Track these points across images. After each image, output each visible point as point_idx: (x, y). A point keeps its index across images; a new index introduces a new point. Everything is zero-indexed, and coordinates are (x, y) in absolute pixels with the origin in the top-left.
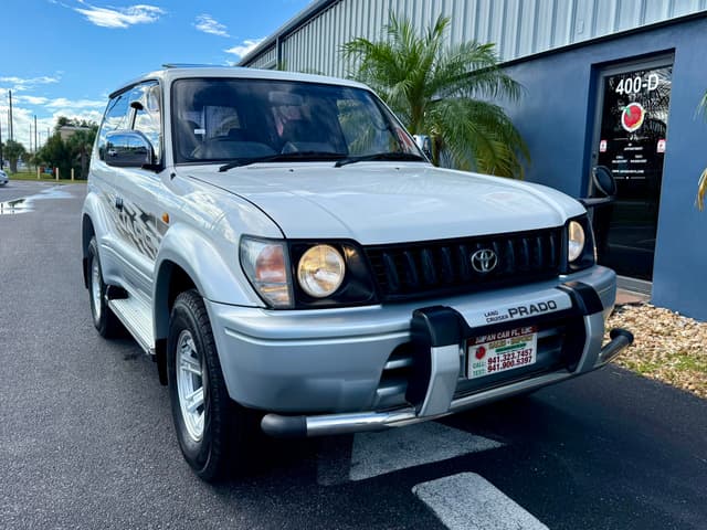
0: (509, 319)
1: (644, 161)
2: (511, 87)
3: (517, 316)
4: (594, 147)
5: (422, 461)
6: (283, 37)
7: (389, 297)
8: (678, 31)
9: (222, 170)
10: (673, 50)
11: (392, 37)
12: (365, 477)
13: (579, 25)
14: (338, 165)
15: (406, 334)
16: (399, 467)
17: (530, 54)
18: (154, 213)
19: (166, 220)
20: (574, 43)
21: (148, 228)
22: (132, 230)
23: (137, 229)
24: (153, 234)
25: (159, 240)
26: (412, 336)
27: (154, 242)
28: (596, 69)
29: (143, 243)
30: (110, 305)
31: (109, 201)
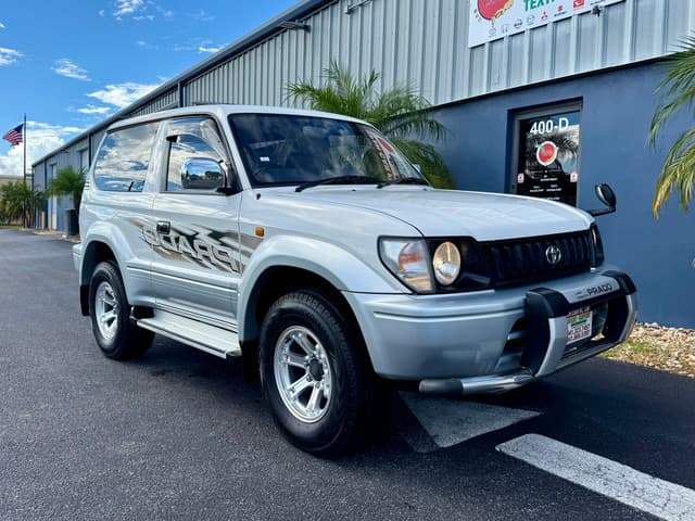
0: (589, 297)
1: (559, 190)
2: (437, 128)
3: (593, 295)
4: (513, 179)
5: (488, 430)
6: (185, 82)
7: (499, 284)
8: (585, 83)
9: (298, 190)
10: (581, 98)
11: (334, 83)
12: (450, 444)
13: (495, 77)
14: (379, 187)
15: (521, 311)
16: (472, 436)
17: (449, 101)
18: (235, 229)
19: (261, 233)
20: (492, 91)
21: (223, 244)
22: (190, 250)
23: (201, 247)
24: (233, 248)
25: (244, 253)
26: (525, 313)
27: (234, 256)
28: (512, 113)
29: (212, 258)
30: (139, 324)
31: (142, 226)
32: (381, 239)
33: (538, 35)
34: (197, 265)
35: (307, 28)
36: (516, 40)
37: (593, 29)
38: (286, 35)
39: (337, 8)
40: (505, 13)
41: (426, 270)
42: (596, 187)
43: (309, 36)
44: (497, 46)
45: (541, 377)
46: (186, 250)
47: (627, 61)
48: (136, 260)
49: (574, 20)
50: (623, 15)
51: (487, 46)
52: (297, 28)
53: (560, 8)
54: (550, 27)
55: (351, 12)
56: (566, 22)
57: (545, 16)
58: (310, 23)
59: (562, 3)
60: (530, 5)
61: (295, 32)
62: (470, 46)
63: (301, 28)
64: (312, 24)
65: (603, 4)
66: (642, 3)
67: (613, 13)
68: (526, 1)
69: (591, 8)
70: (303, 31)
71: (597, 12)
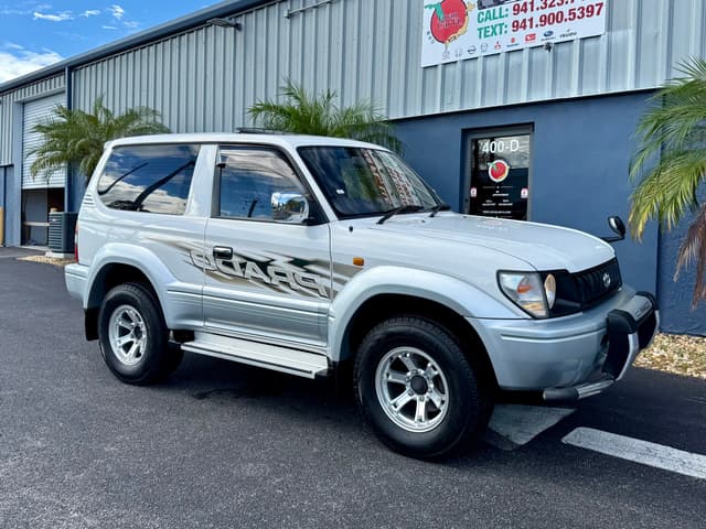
0: (642, 315)
1: (511, 204)
4: (466, 193)
6: (74, 67)
9: (381, 222)
10: (533, 124)
13: (448, 98)
18: (326, 258)
19: (359, 263)
20: (445, 111)
21: (309, 271)
22: (261, 275)
23: (277, 273)
24: (322, 275)
25: (336, 280)
26: (608, 330)
27: (321, 282)
28: (465, 132)
29: (294, 285)
30: (183, 348)
31: (189, 250)
32: (499, 273)
33: (491, 62)
34: (271, 290)
35: (237, 27)
36: (470, 66)
37: (544, 63)
38: (211, 30)
39: (274, 10)
40: (458, 39)
41: (541, 298)
42: (609, 219)
43: (240, 35)
44: (450, 69)
45: (620, 381)
46: (256, 275)
47: (574, 94)
48: (178, 284)
49: (526, 53)
50: (570, 53)
51: (440, 67)
52: (227, 25)
53: (513, 40)
54: (503, 56)
55: (290, 16)
56: (518, 54)
57: (498, 45)
58: (241, 21)
59: (515, 35)
60: (484, 33)
61: (222, 29)
62: (423, 66)
63: (231, 25)
64: (243, 23)
65: (553, 41)
66: (588, 44)
67: (561, 49)
68: (480, 29)
69: (544, 43)
70: (233, 29)
71: (548, 47)
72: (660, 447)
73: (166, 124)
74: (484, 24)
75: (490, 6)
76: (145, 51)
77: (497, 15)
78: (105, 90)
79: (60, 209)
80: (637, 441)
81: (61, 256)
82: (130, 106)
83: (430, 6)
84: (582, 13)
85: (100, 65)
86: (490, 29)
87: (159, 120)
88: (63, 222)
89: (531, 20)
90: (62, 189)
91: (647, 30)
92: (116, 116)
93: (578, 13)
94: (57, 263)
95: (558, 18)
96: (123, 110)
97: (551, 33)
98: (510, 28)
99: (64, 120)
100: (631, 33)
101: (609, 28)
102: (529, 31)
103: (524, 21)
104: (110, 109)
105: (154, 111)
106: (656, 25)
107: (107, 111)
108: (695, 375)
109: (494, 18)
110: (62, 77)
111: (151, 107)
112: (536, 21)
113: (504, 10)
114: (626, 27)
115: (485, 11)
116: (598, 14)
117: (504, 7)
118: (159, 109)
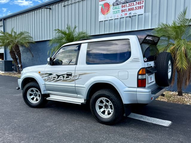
13: (106, 29)
33: (116, 20)
35: (50, 9)
36: (111, 21)
37: (129, 21)
39: (60, 4)
40: (108, 14)
43: (51, 11)
44: (106, 22)
49: (125, 18)
51: (104, 22)
52: (47, 8)
53: (121, 15)
54: (119, 19)
55: (64, 6)
56: (123, 18)
57: (118, 16)
58: (51, 7)
59: (122, 13)
60: (114, 13)
61: (46, 9)
62: (99, 21)
63: (48, 8)
64: (52, 8)
65: (131, 15)
66: (140, 16)
67: (133, 17)
68: (113, 12)
69: (129, 16)
70: (49, 9)
71: (130, 17)
72: (144, 116)
73: (31, 36)
74: (114, 10)
75: (116, 5)
76: (25, 15)
77: (118, 8)
78: (14, 26)
79: (3, 59)
80: (140, 115)
81: (4, 72)
82: (21, 31)
83: (101, 5)
84: (138, 8)
85: (12, 19)
86: (116, 12)
87: (29, 35)
88: (4, 63)
89: (126, 9)
90: (3, 53)
91: (154, 13)
92: (17, 33)
93: (137, 8)
94: (2, 74)
95: (132, 9)
96: (19, 32)
97: (131, 13)
98: (121, 12)
99: (3, 35)
100: (150, 14)
101: (145, 12)
102: (125, 12)
103: (124, 10)
104: (16, 32)
105: (28, 32)
106: (156, 12)
107: (15, 32)
108: (160, 100)
109: (117, 9)
110: (2, 22)
111: (27, 31)
112: (127, 10)
113: (119, 7)
114: (149, 12)
115: (114, 7)
116: (142, 8)
117: (119, 6)
118: (29, 32)
